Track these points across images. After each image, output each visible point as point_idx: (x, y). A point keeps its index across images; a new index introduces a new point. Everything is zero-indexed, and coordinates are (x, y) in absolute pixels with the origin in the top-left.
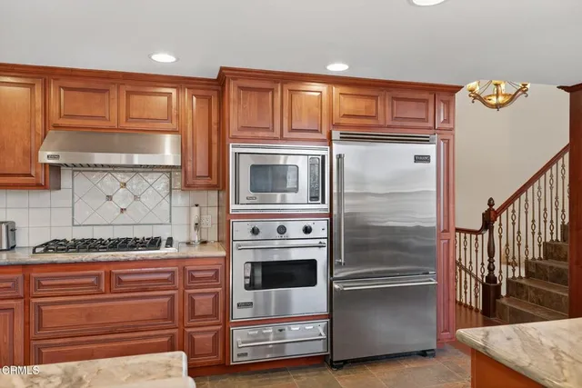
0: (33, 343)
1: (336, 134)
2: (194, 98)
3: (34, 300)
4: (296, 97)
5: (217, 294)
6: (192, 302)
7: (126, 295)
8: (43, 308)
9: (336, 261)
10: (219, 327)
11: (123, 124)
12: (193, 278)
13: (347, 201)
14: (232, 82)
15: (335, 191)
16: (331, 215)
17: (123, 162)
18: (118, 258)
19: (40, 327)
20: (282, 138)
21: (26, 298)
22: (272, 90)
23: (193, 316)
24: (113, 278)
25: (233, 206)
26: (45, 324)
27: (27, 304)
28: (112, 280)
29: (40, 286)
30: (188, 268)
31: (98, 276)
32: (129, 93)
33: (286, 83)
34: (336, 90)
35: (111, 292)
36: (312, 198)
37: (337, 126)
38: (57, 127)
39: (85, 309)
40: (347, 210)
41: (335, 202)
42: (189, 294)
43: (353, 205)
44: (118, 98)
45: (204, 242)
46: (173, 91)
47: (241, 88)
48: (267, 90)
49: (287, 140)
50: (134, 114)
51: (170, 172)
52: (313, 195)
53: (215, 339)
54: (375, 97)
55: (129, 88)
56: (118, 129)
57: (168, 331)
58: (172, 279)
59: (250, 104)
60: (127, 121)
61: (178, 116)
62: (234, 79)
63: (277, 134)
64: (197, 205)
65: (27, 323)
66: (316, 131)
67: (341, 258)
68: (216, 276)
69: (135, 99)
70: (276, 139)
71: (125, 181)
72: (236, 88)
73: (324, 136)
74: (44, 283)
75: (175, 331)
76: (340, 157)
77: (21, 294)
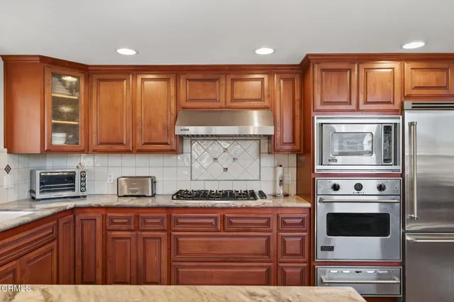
0: (174, 264)
1: (408, 104)
2: (282, 81)
3: (174, 233)
4: (370, 74)
5: (303, 237)
6: (284, 243)
7: (235, 234)
8: (180, 239)
9: (408, 216)
10: (305, 265)
11: (229, 104)
12: (284, 223)
13: (419, 163)
14: (316, 66)
15: (407, 154)
16: (402, 175)
17: (237, 133)
18: (229, 206)
19: (178, 253)
20: (358, 110)
21: (169, 231)
22: (350, 70)
23: (284, 253)
24: (226, 221)
25: (317, 167)
26: (182, 251)
27: (169, 235)
28: (226, 222)
29: (178, 223)
30: (281, 216)
31: (216, 219)
32: (233, 80)
33: (362, 63)
34: (408, 66)
35: (224, 231)
36: (385, 160)
37: (409, 97)
38: (184, 108)
39: (207, 242)
40: (419, 171)
41: (407, 163)
42: (282, 236)
43: (425, 167)
44: (226, 85)
45: (286, 195)
46: (266, 77)
47: (323, 70)
48: (345, 70)
49: (362, 111)
50: (237, 96)
51: (260, 140)
52: (386, 158)
53: (302, 273)
54: (446, 70)
55: (233, 76)
56: (225, 108)
57: (265, 264)
58: (268, 224)
59: (331, 82)
60: (231, 101)
61: (269, 96)
62: (317, 63)
63: (353, 107)
64: (281, 166)
65: (169, 249)
66: (389, 103)
67: (414, 214)
68: (302, 223)
69: (237, 84)
70: (353, 111)
71: (226, 147)
72: (319, 70)
73: (397, 106)
74: (180, 221)
75: (271, 264)
76: (411, 124)
77: (166, 228)
